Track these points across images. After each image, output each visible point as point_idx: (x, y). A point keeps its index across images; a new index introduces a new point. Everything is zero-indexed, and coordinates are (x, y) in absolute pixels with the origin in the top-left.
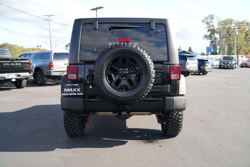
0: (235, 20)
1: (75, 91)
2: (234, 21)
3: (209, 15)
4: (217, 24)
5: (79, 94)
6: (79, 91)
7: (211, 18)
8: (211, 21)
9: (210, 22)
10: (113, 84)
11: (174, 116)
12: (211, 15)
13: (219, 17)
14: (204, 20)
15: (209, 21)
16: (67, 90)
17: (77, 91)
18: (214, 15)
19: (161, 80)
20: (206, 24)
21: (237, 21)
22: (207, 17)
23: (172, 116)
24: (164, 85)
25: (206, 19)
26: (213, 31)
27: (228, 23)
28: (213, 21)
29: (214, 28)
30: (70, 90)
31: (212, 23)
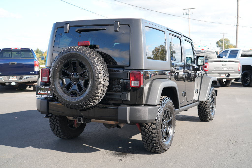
1: (46, 93)
5: (49, 97)
6: (50, 93)
10: (64, 89)
11: (146, 129)
19: (121, 87)
23: (145, 129)
24: (123, 93)
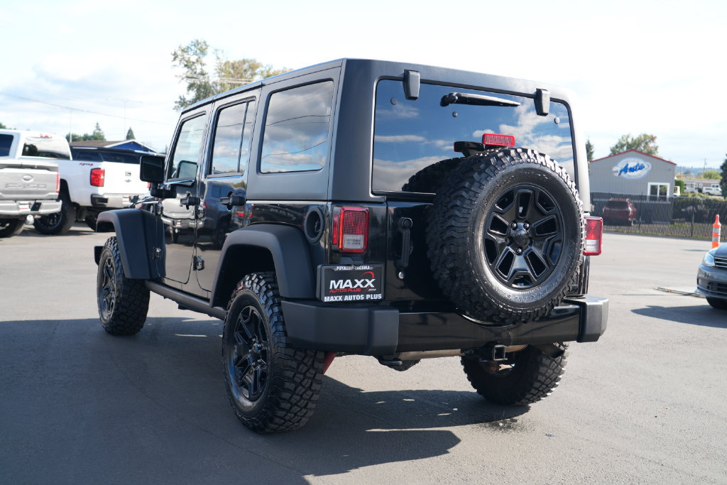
0: (265, 66)
1: (359, 287)
2: (262, 66)
3: (192, 42)
4: (215, 72)
5: (372, 298)
7: (198, 52)
8: (197, 61)
9: (194, 61)
12: (197, 41)
13: (223, 52)
14: (179, 53)
15: (193, 59)
16: (336, 283)
17: (366, 286)
18: (208, 44)
20: (183, 66)
21: (270, 69)
22: (188, 48)
25: (183, 51)
26: (203, 91)
27: (245, 71)
28: (204, 60)
29: (206, 80)
30: (346, 285)
31: (202, 64)
